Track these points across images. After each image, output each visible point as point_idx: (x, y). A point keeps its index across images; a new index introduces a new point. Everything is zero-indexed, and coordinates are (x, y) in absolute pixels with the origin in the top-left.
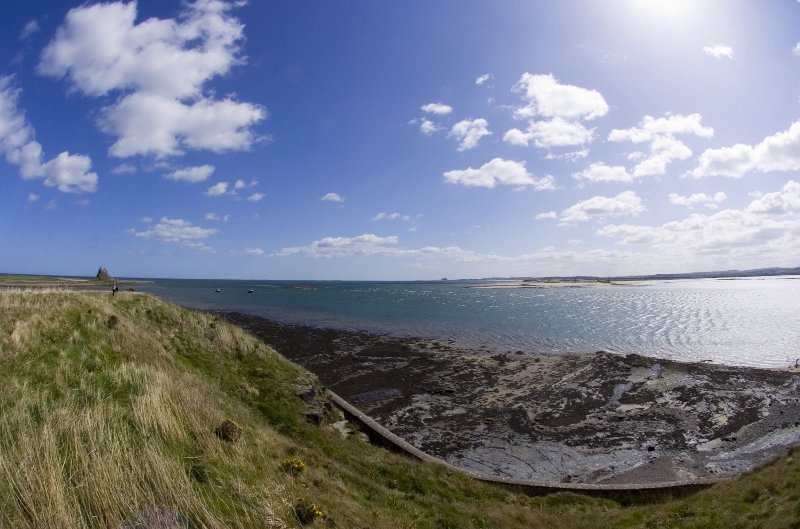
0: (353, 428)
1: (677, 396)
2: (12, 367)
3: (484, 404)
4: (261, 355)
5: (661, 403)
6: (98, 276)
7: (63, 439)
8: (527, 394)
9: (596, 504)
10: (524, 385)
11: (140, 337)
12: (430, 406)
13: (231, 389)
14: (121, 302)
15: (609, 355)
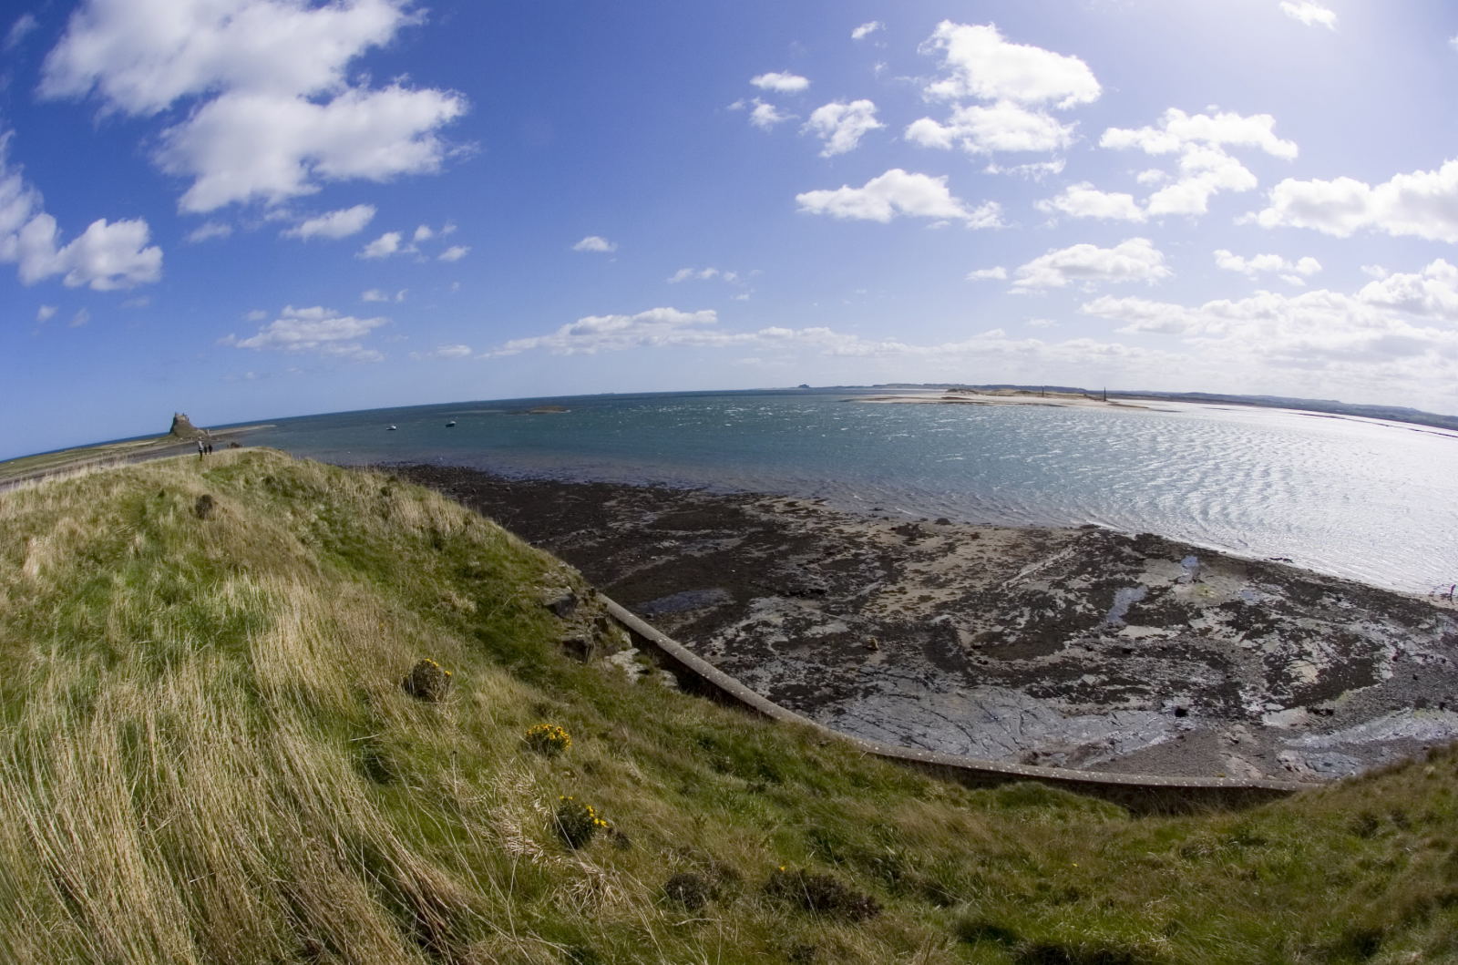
0: (647, 663)
1: (1227, 619)
2: (28, 626)
3: (881, 615)
4: (477, 537)
5: (1199, 629)
6: (172, 430)
7: (130, 738)
8: (958, 597)
9: (1085, 807)
10: (951, 580)
11: (256, 527)
12: (783, 619)
13: (425, 605)
14: (218, 470)
15: (1105, 533)
